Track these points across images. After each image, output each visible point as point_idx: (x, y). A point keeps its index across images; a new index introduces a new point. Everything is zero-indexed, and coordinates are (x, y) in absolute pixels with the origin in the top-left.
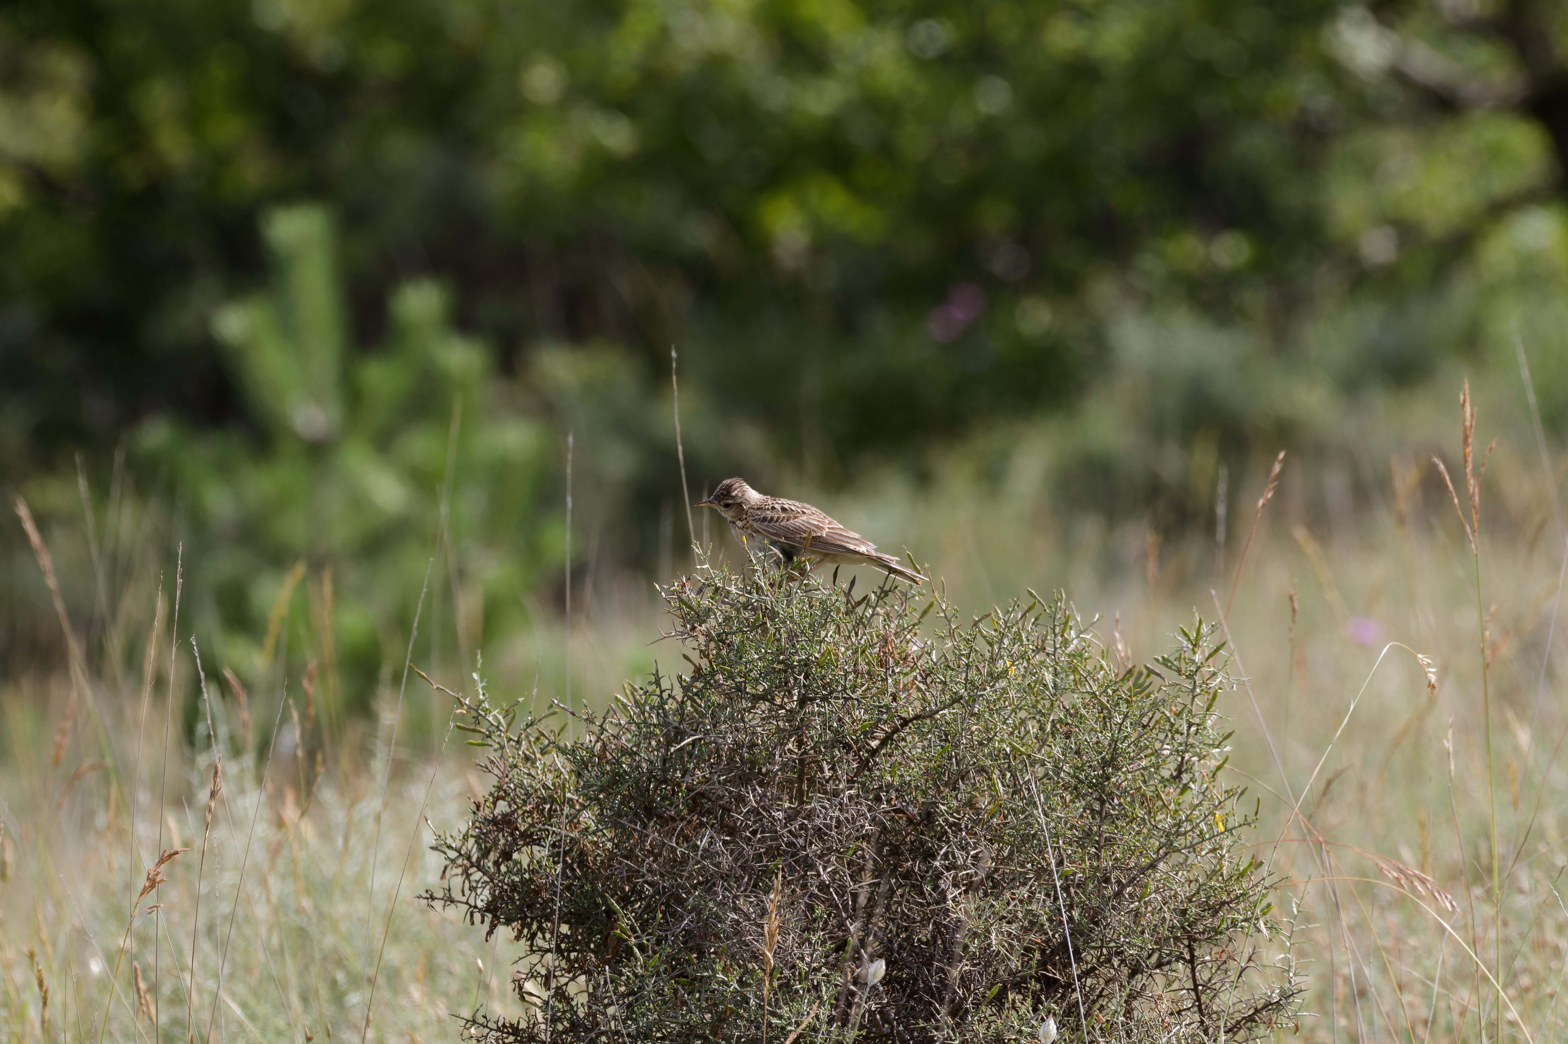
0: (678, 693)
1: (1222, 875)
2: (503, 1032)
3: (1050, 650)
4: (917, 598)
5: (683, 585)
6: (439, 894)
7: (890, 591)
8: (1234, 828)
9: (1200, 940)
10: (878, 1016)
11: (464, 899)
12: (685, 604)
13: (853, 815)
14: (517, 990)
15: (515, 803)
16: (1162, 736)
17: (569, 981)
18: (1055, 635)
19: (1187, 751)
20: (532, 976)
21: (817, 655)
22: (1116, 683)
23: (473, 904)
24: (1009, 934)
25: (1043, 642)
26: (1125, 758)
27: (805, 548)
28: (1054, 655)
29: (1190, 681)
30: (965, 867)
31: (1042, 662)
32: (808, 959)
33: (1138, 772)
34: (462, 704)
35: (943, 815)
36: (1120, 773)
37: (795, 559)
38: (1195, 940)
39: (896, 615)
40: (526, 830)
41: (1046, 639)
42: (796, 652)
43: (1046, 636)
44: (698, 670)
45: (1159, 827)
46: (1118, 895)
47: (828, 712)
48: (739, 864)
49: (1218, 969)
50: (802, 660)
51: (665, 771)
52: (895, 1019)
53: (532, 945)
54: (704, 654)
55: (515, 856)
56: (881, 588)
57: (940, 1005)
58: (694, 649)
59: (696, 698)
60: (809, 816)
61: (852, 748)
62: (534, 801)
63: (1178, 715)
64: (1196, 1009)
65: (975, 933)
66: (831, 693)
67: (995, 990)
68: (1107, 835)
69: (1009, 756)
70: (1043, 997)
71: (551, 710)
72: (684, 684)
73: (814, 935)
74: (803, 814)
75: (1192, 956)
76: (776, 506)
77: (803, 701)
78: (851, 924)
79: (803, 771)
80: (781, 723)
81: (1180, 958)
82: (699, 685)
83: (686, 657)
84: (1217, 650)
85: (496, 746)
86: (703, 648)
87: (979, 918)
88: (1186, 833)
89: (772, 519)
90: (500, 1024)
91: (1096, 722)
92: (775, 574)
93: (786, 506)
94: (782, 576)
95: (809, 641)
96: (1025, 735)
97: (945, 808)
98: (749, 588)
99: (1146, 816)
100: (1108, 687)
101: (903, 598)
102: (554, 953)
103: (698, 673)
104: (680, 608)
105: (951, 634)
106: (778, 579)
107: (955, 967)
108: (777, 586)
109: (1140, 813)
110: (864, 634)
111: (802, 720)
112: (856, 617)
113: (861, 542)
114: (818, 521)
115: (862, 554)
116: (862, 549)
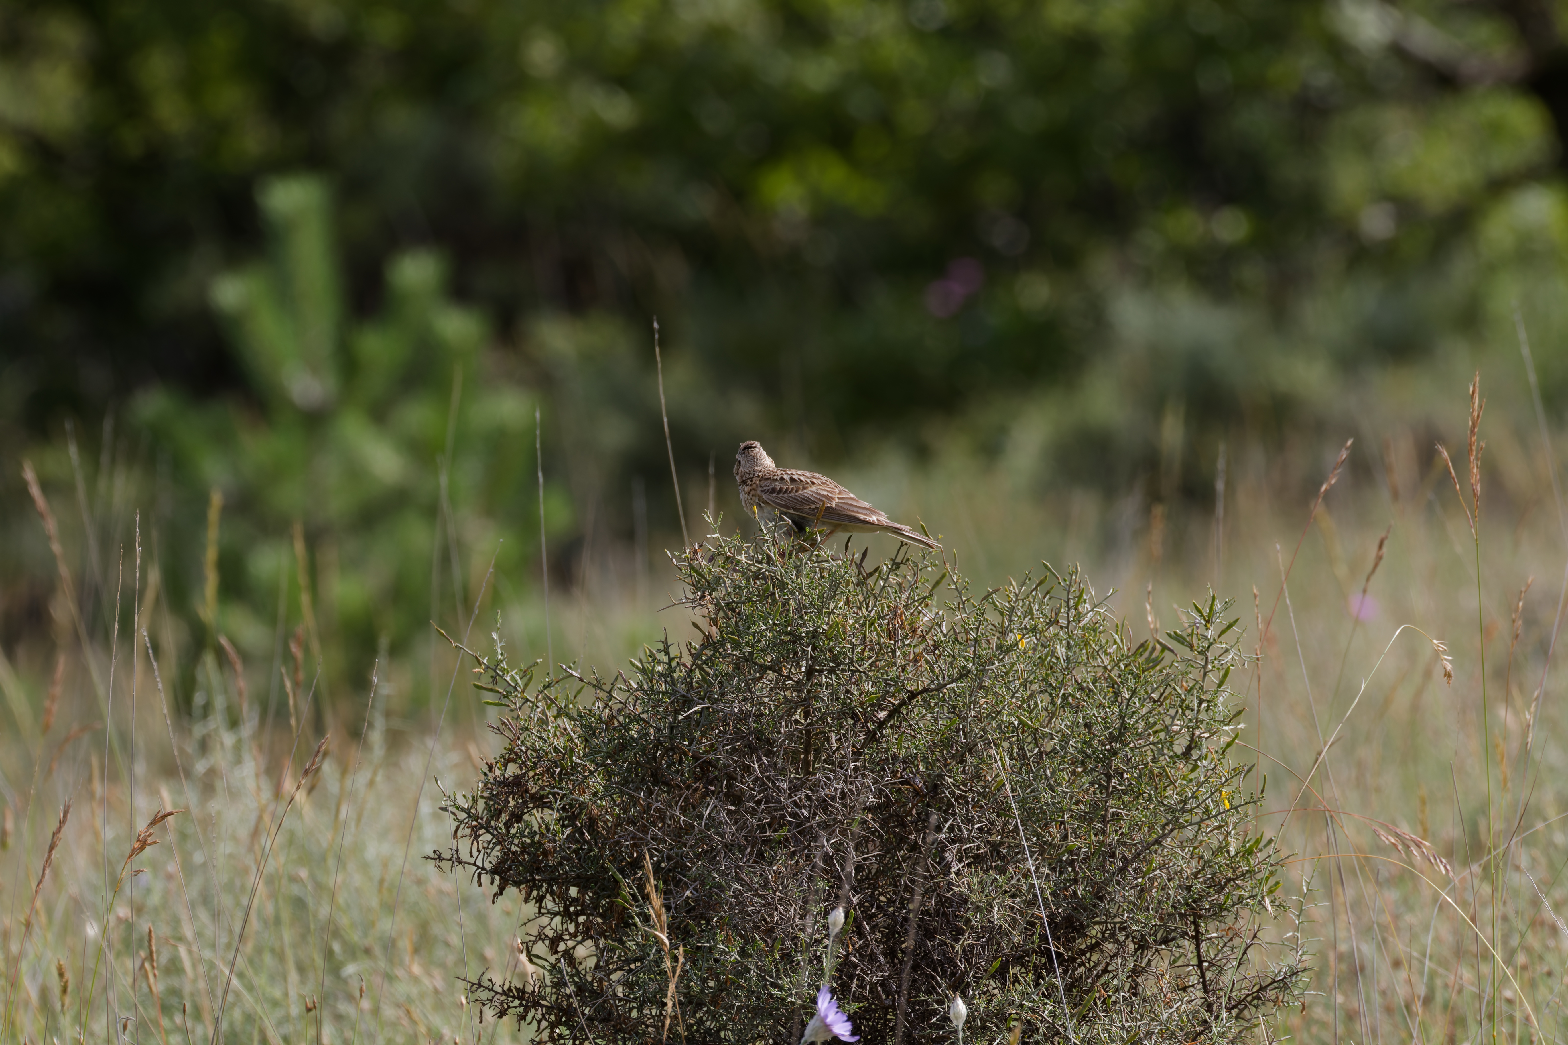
0: (687, 660)
1: (1228, 852)
2: (508, 996)
3: (1063, 622)
4: (929, 569)
5: (695, 552)
6: (446, 855)
7: (902, 563)
8: (1240, 805)
9: (1205, 917)
10: (879, 988)
11: (472, 861)
12: (696, 572)
13: (857, 787)
14: (525, 952)
15: (526, 766)
16: (1172, 712)
17: (577, 945)
18: (1069, 608)
19: (1198, 727)
20: (540, 939)
21: (825, 627)
22: (1128, 657)
23: (481, 865)
24: (1012, 908)
25: (1057, 614)
26: (1133, 733)
27: (818, 519)
28: (1067, 628)
29: (1202, 657)
30: (969, 840)
31: (1056, 635)
32: (810, 930)
33: (1147, 748)
34: (480, 663)
35: (950, 787)
36: (1127, 749)
37: (807, 529)
38: (1200, 917)
39: (908, 585)
40: (537, 792)
41: (1059, 612)
42: (804, 624)
43: (1060, 609)
44: (707, 637)
45: (1165, 803)
46: (1123, 870)
47: (834, 684)
48: (743, 833)
49: (1225, 945)
50: (810, 631)
51: (672, 738)
53: (540, 908)
54: (714, 622)
55: (526, 817)
56: (893, 560)
57: (942, 979)
58: (704, 617)
59: (704, 666)
60: (815, 787)
61: (860, 720)
62: (544, 764)
63: (1189, 691)
64: (1200, 986)
65: (978, 907)
66: (838, 665)
67: (997, 964)
68: (1114, 810)
69: (1017, 729)
70: (1044, 972)
72: (693, 651)
73: (816, 907)
74: (808, 784)
75: (1197, 931)
76: (785, 477)
77: (810, 672)
78: (854, 896)
79: (810, 743)
80: (788, 693)
81: (1184, 934)
82: (709, 653)
83: (695, 625)
84: (1230, 626)
85: (511, 707)
86: (713, 616)
87: (982, 892)
88: (1191, 810)
89: (781, 489)
90: (506, 988)
91: (1104, 698)
92: (785, 544)
93: (795, 477)
94: (793, 546)
95: (819, 611)
96: (1034, 708)
97: (952, 780)
98: (760, 557)
99: (1152, 792)
100: (1120, 661)
101: (915, 569)
102: (563, 916)
103: (708, 642)
104: (691, 576)
105: (961, 607)
106: (788, 549)
107: (957, 940)
108: (787, 557)
109: (1147, 790)
110: (875, 606)
111: (809, 691)
112: (867, 589)
113: (872, 511)
114: (828, 491)
115: (873, 524)
116: (873, 519)
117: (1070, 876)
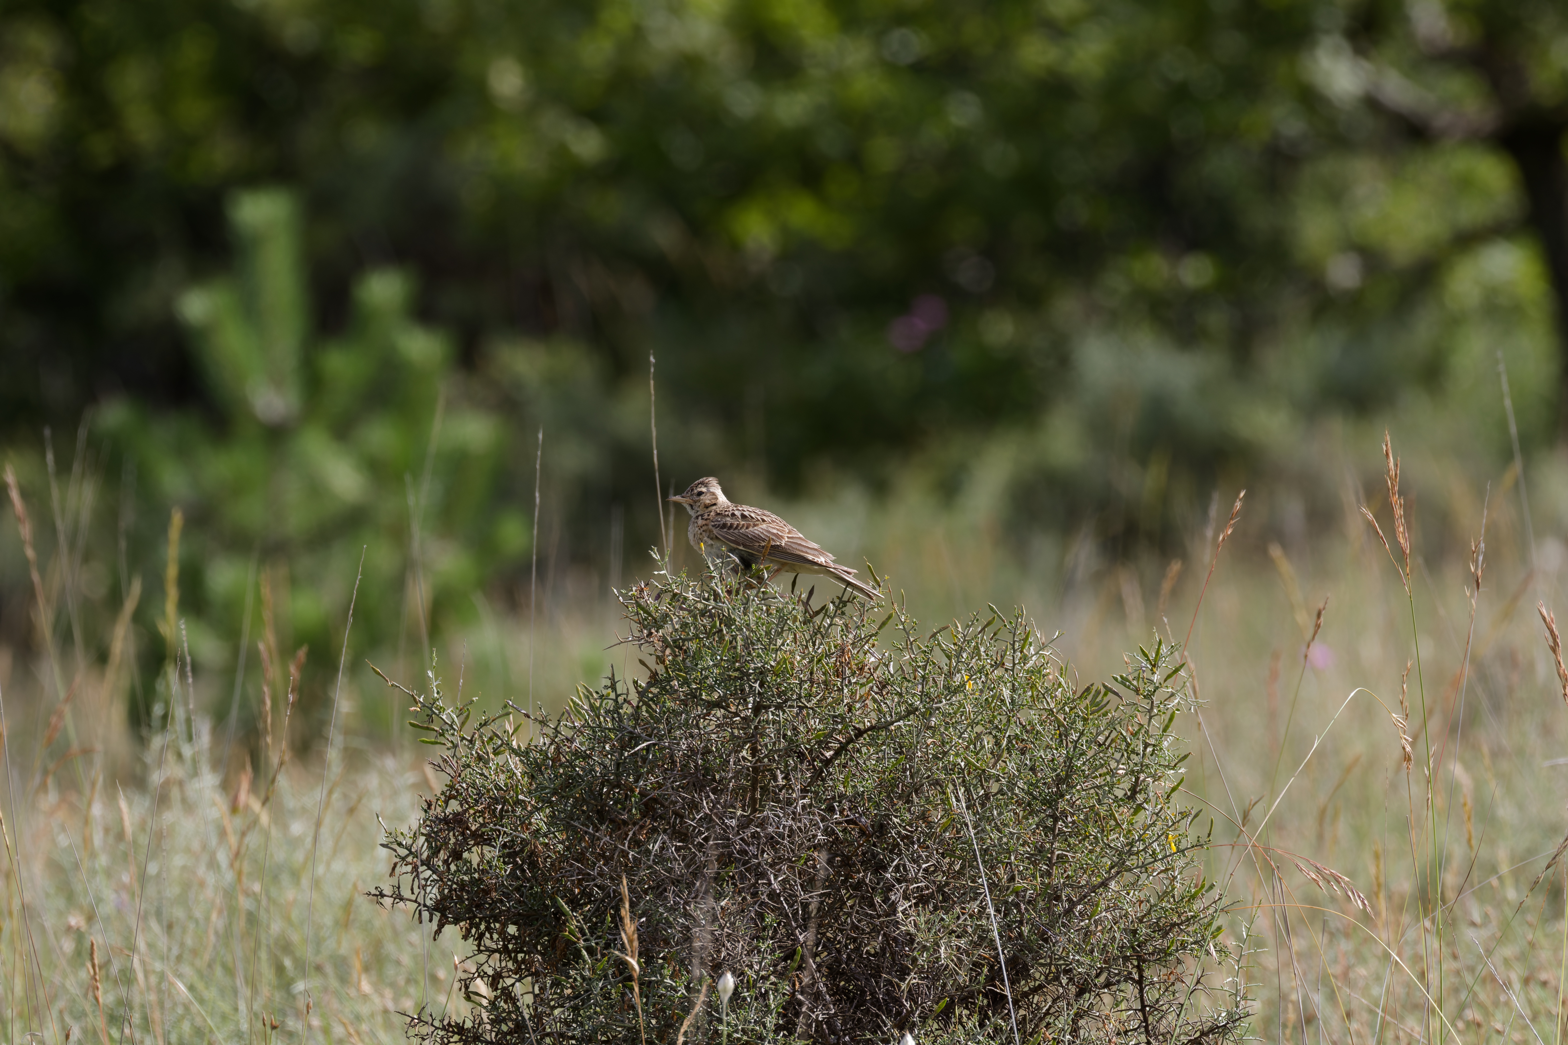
0: (634, 698)
1: (1173, 896)
2: (448, 1031)
3: (1008, 665)
4: (876, 610)
5: (642, 590)
6: (387, 891)
7: (848, 601)
8: (1187, 849)
9: (1150, 961)
10: (825, 1026)
11: (413, 897)
12: (643, 609)
13: (805, 825)
14: (463, 989)
15: (467, 803)
16: (1117, 756)
17: (515, 982)
18: (1015, 652)
19: (1142, 772)
20: (479, 976)
21: (773, 663)
22: (1074, 700)
23: (422, 902)
24: (959, 948)
25: (1002, 657)
26: (1080, 776)
27: (763, 557)
28: (1013, 670)
29: (1148, 701)
30: (916, 880)
31: (1001, 678)
32: (756, 967)
33: (1092, 791)
34: (416, 702)
35: (896, 827)
36: (1074, 791)
37: (755, 566)
38: (1144, 961)
39: (854, 625)
40: (477, 830)
41: (1005, 654)
42: (752, 660)
43: (1006, 651)
44: (654, 675)
45: (1112, 845)
46: (1068, 912)
47: (782, 720)
48: (690, 870)
49: (1166, 990)
50: (758, 668)
51: (618, 775)
52: (841, 1030)
53: (479, 945)
54: (660, 660)
55: (466, 855)
56: (839, 600)
57: (886, 1017)
58: (651, 655)
59: (651, 703)
60: (762, 824)
61: (807, 758)
62: (485, 801)
63: (1135, 735)
64: (1143, 1029)
65: (924, 947)
66: (786, 701)
67: (943, 1004)
68: (1060, 852)
69: (963, 770)
70: (990, 1013)
71: (505, 711)
72: (640, 689)
73: (763, 943)
74: (756, 822)
75: (1141, 976)
76: (736, 513)
77: (758, 709)
78: (801, 934)
79: (757, 779)
80: (735, 731)
81: (1128, 978)
82: (655, 690)
83: (642, 663)
84: (1176, 671)
85: (450, 745)
86: (660, 654)
87: (929, 931)
88: (1138, 852)
89: (732, 525)
90: (445, 1023)
91: (1052, 739)
92: (732, 581)
93: (746, 513)
94: (739, 584)
95: (765, 649)
96: (980, 750)
97: (898, 820)
98: (706, 595)
99: (1099, 835)
100: (1065, 704)
101: (862, 609)
102: (501, 954)
103: (654, 679)
104: (638, 614)
105: (909, 647)
106: (735, 586)
107: (904, 980)
108: (734, 593)
109: (1093, 831)
110: (821, 644)
111: (756, 728)
112: (814, 627)
113: (820, 552)
114: (778, 530)
115: (820, 565)
116: (821, 560)
117: (1015, 917)
